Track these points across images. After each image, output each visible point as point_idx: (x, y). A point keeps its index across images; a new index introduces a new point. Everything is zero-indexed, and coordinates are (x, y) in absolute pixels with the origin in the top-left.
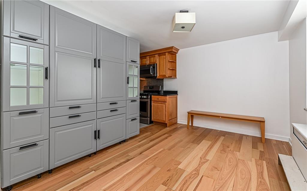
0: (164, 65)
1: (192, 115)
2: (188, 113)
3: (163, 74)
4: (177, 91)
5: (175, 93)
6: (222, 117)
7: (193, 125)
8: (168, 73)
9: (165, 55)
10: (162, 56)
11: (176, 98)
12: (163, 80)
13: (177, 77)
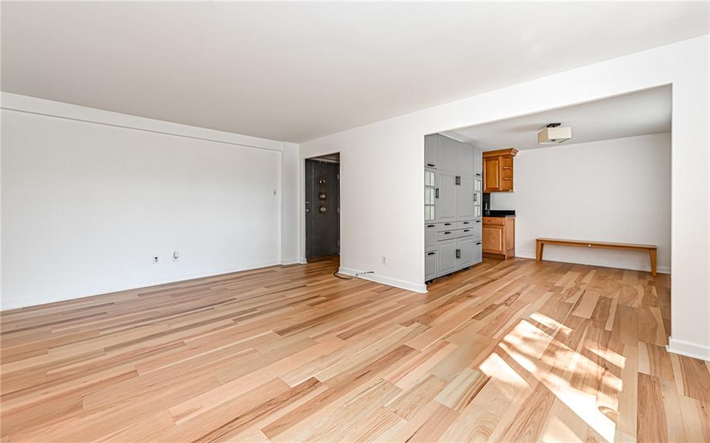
0: (495, 175)
1: (541, 244)
2: (537, 240)
3: (494, 187)
4: (514, 211)
5: (512, 213)
6: (592, 244)
7: (543, 259)
8: (502, 185)
9: (498, 159)
10: (493, 161)
11: (514, 220)
12: (489, 194)
13: (514, 190)
